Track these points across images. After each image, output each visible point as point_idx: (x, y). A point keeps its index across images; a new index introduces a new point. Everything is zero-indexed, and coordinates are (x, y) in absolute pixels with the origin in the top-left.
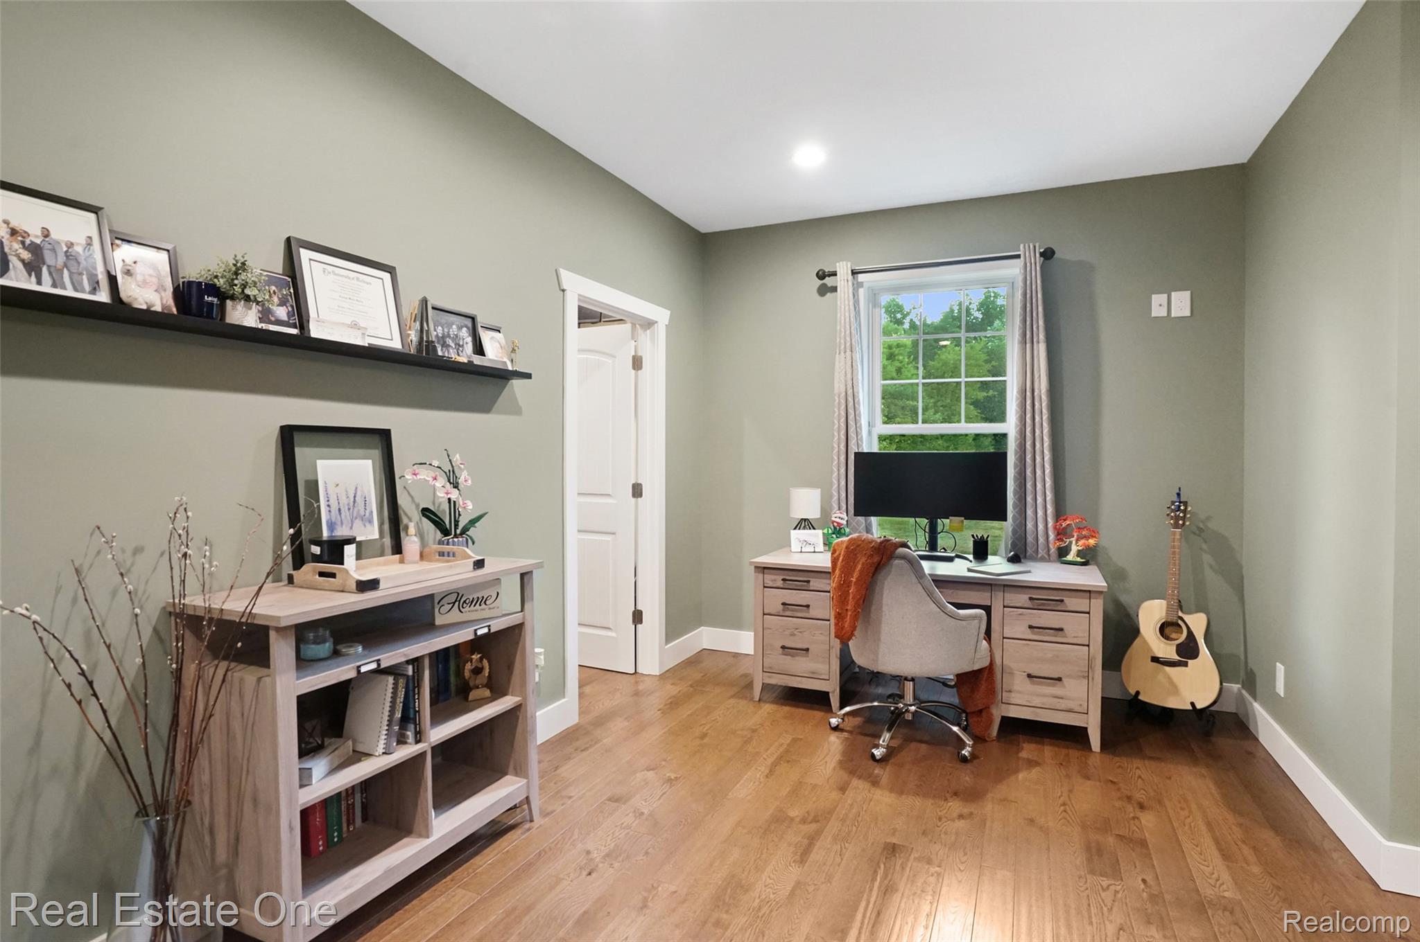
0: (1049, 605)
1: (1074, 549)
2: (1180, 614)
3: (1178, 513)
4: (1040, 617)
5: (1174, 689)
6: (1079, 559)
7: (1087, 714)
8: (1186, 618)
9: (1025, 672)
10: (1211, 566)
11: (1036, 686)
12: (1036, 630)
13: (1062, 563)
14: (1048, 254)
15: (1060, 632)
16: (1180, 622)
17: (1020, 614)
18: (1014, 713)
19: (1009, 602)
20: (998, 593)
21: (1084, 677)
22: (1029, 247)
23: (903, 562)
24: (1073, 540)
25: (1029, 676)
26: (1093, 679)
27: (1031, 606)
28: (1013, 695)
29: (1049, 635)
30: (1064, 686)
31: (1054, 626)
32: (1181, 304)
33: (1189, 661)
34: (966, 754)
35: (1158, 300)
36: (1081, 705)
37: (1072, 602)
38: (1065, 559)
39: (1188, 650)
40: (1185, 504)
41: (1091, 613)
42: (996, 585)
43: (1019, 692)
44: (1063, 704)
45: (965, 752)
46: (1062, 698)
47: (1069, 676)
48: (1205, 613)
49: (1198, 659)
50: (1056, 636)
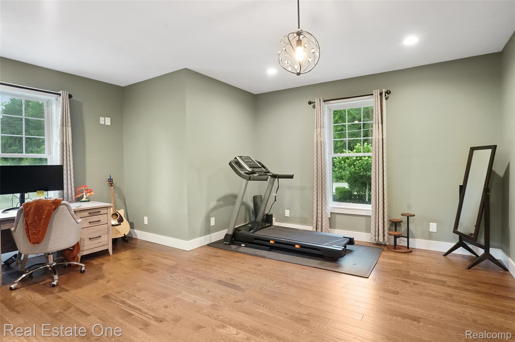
0: (95, 214)
1: (85, 197)
2: (117, 211)
3: (111, 182)
4: (92, 219)
5: (119, 232)
6: (87, 200)
7: (108, 245)
8: (118, 211)
9: (88, 238)
10: (117, 197)
11: (92, 242)
12: (91, 223)
13: (80, 202)
14: (70, 96)
15: (99, 222)
16: (117, 213)
17: (86, 219)
18: (85, 253)
19: (81, 216)
20: (78, 214)
21: (107, 234)
22: (65, 92)
23: (64, 206)
24: (84, 194)
25: (90, 239)
26: (109, 233)
27: (89, 216)
28: (85, 247)
29: (96, 223)
30: (101, 239)
31: (97, 220)
32: (108, 121)
33: (121, 223)
34: (84, 269)
35: (102, 119)
36: (106, 243)
37: (102, 211)
38: (81, 200)
39: (121, 220)
40: (112, 179)
41: (108, 214)
42: (77, 211)
43: (87, 245)
44: (101, 244)
45: (83, 269)
46: (100, 242)
47: (102, 235)
48: (122, 209)
49: (123, 222)
50: (98, 223)
